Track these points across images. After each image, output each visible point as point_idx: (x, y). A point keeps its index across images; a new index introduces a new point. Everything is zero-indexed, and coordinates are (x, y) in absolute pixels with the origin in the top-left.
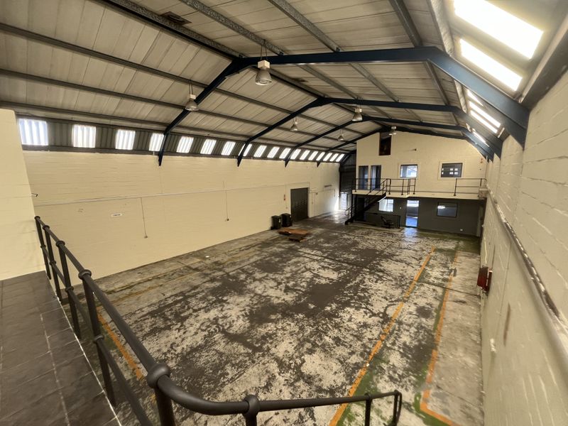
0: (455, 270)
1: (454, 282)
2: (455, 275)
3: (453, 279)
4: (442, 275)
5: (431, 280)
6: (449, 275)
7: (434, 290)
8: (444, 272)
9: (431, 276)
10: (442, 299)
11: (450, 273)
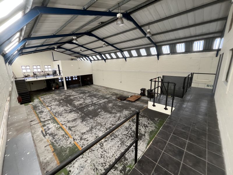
0: (44, 136)
1: (40, 127)
2: (42, 132)
3: (41, 129)
4: (48, 127)
5: (50, 122)
6: (45, 129)
7: (44, 119)
8: (49, 129)
9: (52, 123)
10: (39, 118)
11: (46, 132)
